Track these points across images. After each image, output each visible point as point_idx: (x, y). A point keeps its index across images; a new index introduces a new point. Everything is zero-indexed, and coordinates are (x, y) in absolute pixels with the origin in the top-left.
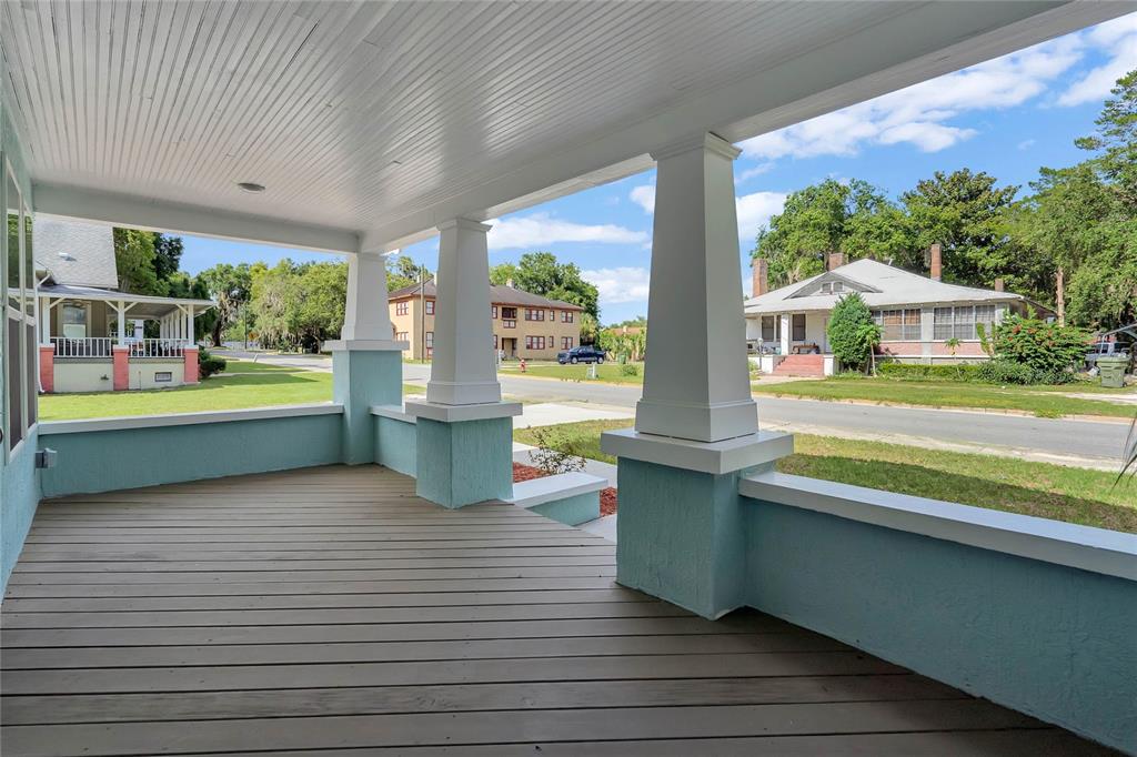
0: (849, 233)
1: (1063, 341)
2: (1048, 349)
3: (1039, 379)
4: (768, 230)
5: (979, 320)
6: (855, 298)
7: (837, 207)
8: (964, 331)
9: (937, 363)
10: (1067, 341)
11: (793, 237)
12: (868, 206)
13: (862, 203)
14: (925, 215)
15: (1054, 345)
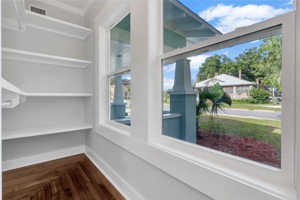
0: (221, 67)
1: (264, 94)
2: (261, 95)
3: (259, 103)
4: (202, 67)
5: (246, 89)
6: (218, 84)
7: (218, 61)
8: (243, 91)
9: (237, 99)
10: (265, 94)
11: (207, 69)
12: (226, 60)
13: (224, 60)
14: (240, 63)
15: (262, 94)
